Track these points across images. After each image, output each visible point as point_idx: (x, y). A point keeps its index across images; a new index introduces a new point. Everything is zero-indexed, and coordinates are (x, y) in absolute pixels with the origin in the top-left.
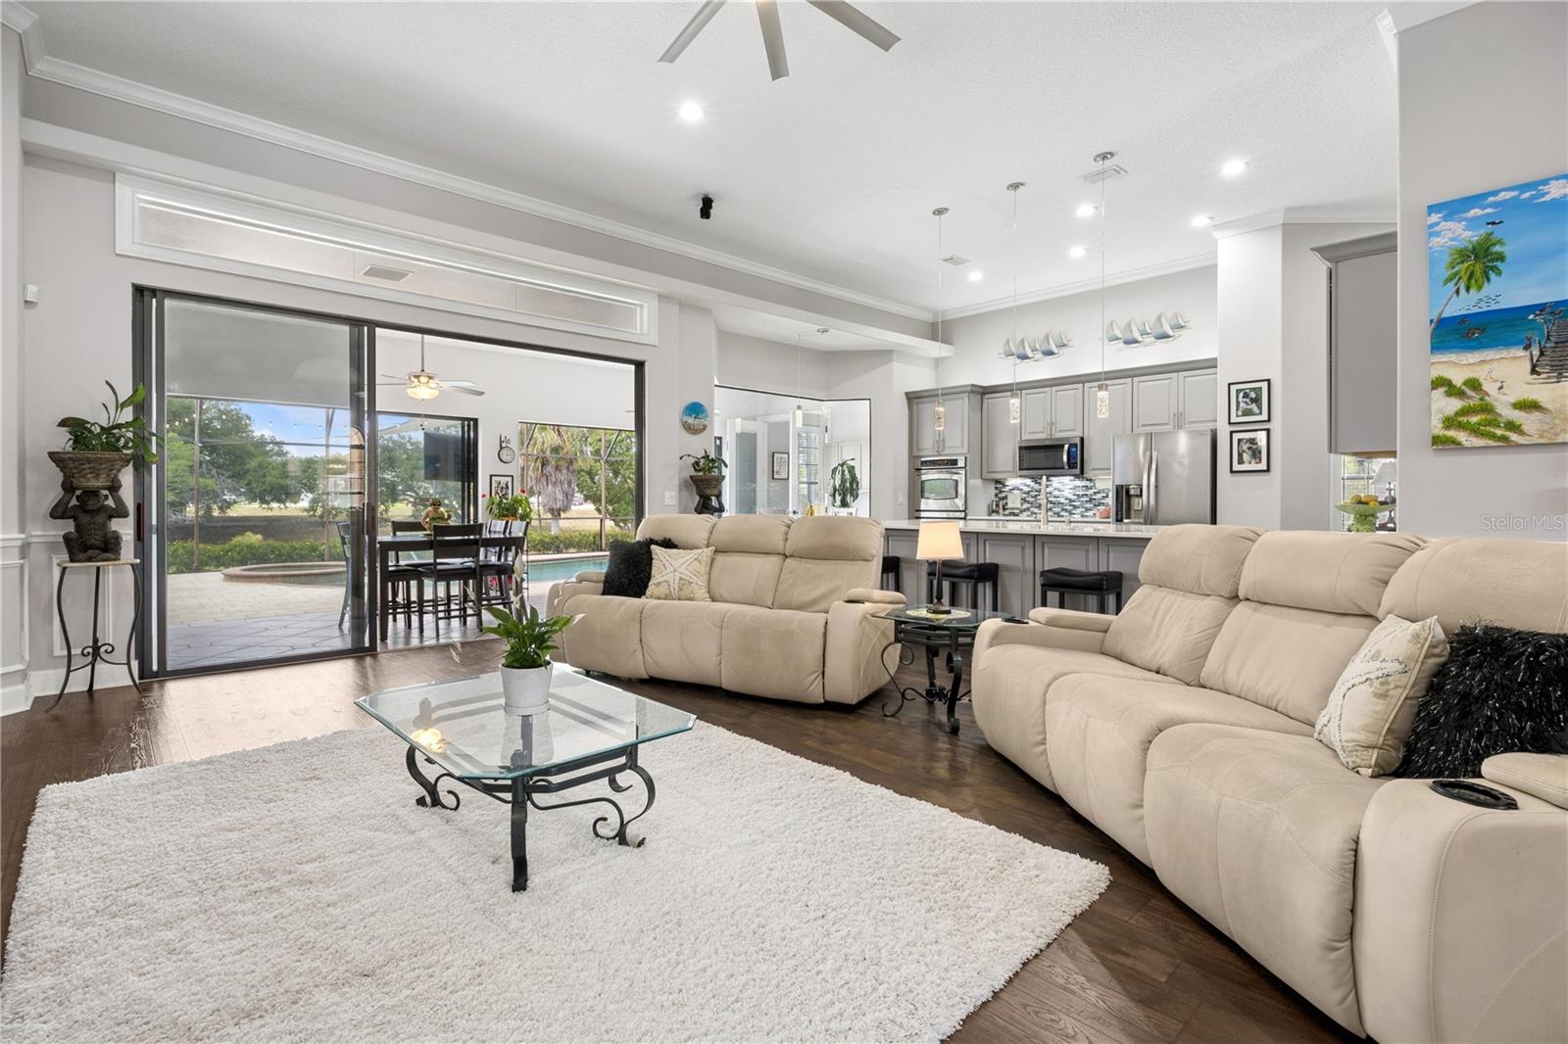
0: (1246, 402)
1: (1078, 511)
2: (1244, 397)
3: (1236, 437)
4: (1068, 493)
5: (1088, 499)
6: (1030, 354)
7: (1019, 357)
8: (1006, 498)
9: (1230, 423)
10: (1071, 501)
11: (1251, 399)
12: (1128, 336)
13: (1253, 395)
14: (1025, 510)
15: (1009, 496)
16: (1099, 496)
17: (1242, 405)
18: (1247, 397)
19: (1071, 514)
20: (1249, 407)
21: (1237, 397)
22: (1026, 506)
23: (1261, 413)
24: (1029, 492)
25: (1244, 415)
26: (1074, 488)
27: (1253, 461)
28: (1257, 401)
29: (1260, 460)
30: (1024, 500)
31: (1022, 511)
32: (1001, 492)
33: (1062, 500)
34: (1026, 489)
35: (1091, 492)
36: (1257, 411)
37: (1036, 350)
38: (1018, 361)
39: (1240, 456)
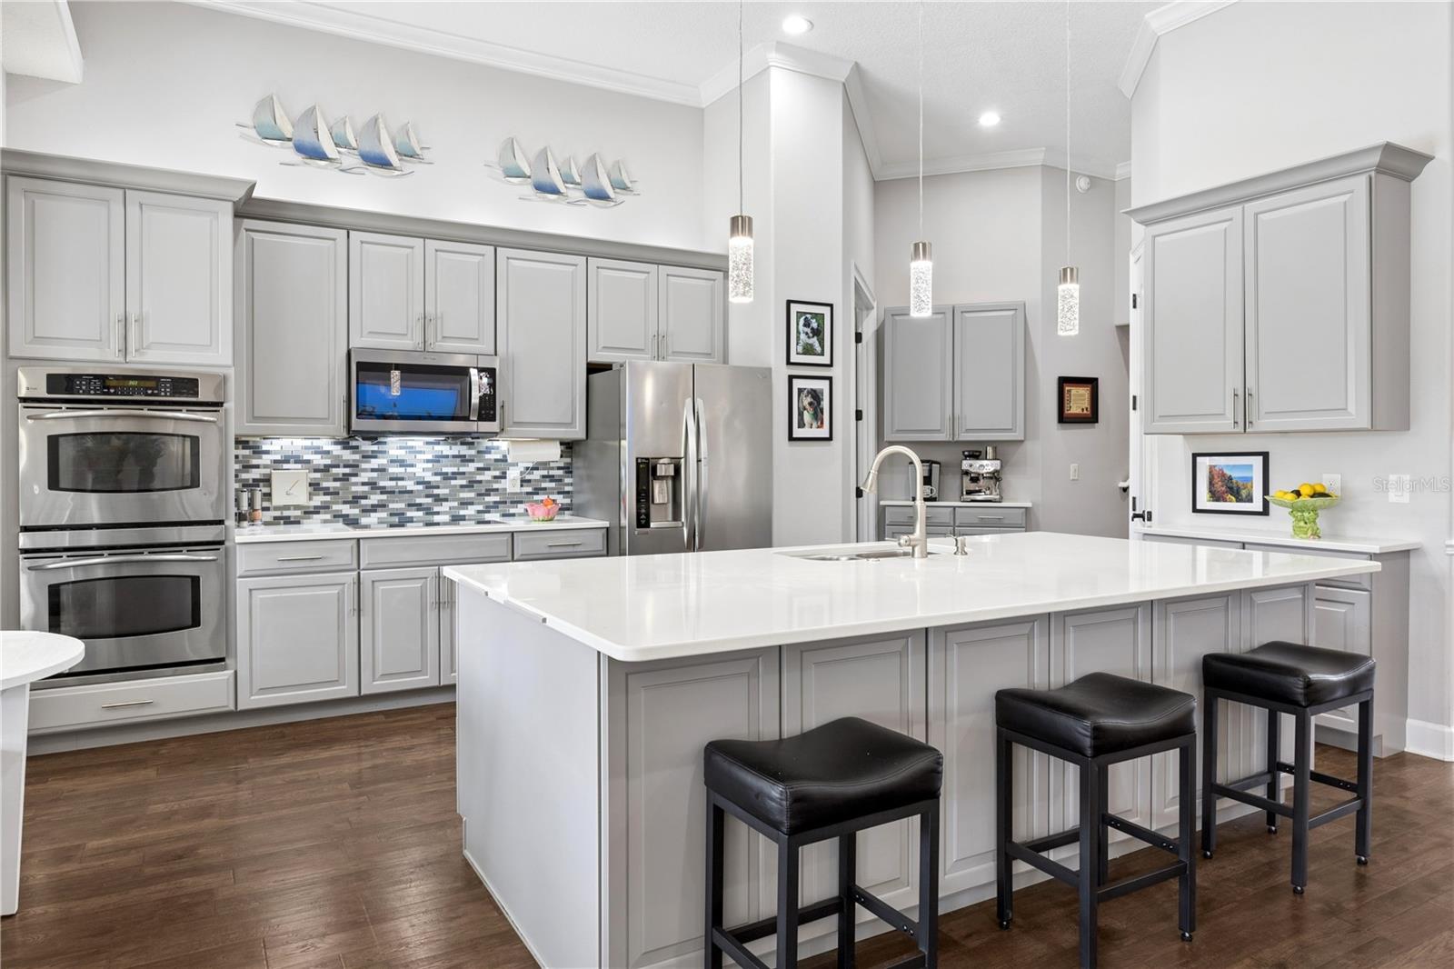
0: (807, 334)
1: (445, 506)
2: (805, 325)
3: (797, 384)
4: (422, 470)
5: (464, 482)
6: (329, 148)
7: (300, 149)
8: (267, 481)
9: (789, 363)
10: (428, 485)
11: (812, 329)
12: (543, 178)
13: (814, 325)
14: (317, 510)
15: (277, 477)
16: (487, 476)
17: (803, 336)
18: (809, 327)
19: (429, 512)
20: (811, 341)
21: (798, 324)
22: (319, 500)
23: (822, 354)
24: (326, 469)
25: (804, 354)
26: (438, 459)
27: (815, 425)
28: (818, 333)
29: (822, 423)
30: (315, 486)
31: (308, 512)
32: (247, 467)
33: (410, 485)
34: (318, 460)
35: (471, 467)
36: (818, 349)
37: (348, 146)
38: (298, 158)
39: (801, 415)
